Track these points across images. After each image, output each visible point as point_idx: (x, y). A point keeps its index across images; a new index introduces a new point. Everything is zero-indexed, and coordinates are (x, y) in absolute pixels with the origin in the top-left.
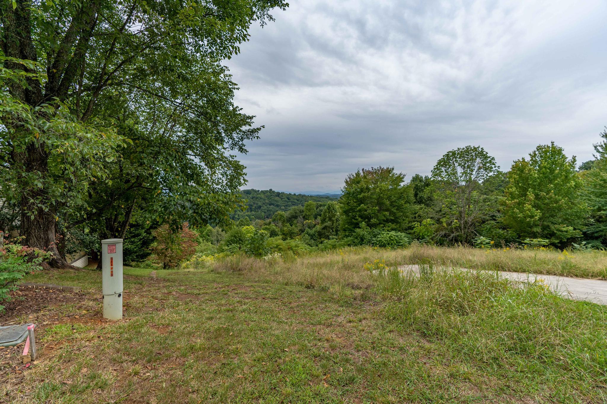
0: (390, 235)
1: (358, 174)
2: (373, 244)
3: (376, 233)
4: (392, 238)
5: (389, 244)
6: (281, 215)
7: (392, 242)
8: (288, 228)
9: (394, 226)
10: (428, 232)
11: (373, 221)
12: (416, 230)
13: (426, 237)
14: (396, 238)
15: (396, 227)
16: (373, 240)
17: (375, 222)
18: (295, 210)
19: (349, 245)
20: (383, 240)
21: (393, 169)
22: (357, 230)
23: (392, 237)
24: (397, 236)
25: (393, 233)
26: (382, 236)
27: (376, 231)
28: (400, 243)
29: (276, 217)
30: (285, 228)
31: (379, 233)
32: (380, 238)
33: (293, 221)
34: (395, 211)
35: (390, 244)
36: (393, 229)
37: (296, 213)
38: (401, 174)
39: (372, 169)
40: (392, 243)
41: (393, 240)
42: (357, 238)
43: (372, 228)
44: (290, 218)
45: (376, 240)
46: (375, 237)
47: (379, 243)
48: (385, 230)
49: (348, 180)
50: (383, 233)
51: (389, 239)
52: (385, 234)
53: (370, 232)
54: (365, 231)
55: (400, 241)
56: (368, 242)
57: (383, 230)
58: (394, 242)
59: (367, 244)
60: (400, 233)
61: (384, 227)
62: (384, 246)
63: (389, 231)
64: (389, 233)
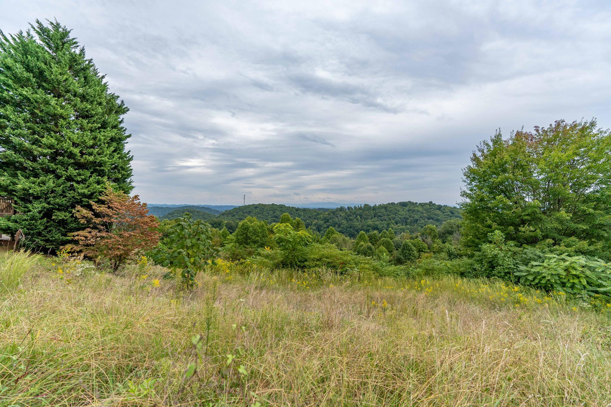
0: (567, 263)
1: (497, 140)
2: (519, 278)
3: (531, 255)
4: (574, 272)
5: (563, 285)
6: (431, 229)
7: (576, 281)
8: (438, 245)
9: (584, 244)
11: (526, 230)
14: (588, 273)
15: (592, 248)
16: (521, 271)
17: (532, 234)
18: (449, 224)
19: (462, 274)
21: (593, 124)
22: (485, 247)
23: (575, 269)
24: (591, 269)
25: (582, 260)
26: (545, 264)
27: (530, 251)
28: (600, 286)
29: (425, 231)
30: (435, 245)
31: (540, 257)
32: (536, 267)
33: (447, 237)
34: (591, 211)
35: (569, 285)
36: (580, 252)
37: (451, 227)
39: (537, 131)
40: (574, 284)
42: (480, 261)
44: (444, 234)
45: (528, 271)
46: (526, 265)
47: (534, 279)
48: (558, 252)
49: (479, 154)
50: (550, 259)
51: (564, 273)
52: (555, 260)
53: (515, 253)
54: (501, 250)
55: (600, 281)
56: (506, 273)
57: (551, 251)
58: (580, 282)
59: (503, 278)
60: (602, 263)
61: (554, 244)
62: (548, 288)
63: (569, 255)
64: (568, 258)
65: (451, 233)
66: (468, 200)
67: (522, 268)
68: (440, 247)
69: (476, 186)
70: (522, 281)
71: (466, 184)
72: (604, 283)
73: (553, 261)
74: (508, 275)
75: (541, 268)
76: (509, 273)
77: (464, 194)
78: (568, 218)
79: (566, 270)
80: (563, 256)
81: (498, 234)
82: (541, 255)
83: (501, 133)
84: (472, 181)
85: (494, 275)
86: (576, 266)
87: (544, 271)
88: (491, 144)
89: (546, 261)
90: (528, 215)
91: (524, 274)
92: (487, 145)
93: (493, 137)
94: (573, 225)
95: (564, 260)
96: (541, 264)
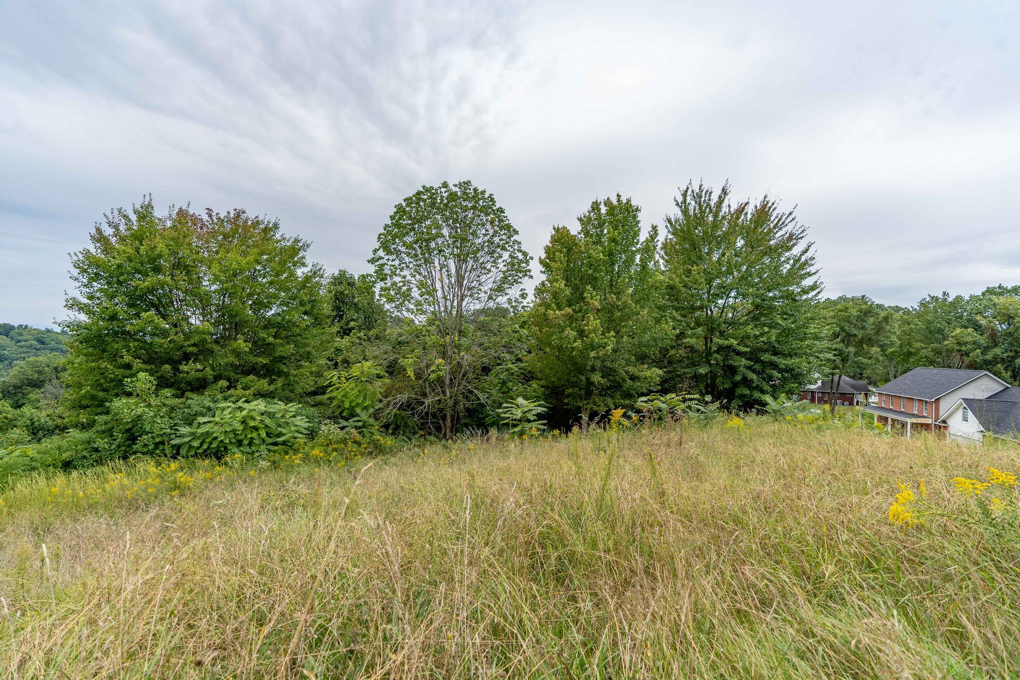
0: (245, 413)
2: (178, 448)
3: (197, 408)
4: (252, 424)
5: (240, 443)
7: (254, 435)
9: (263, 384)
10: (365, 398)
11: (190, 369)
12: (334, 394)
13: (358, 410)
14: (268, 421)
15: (272, 388)
16: (181, 436)
17: (199, 375)
18: (34, 365)
19: (67, 466)
20: (217, 431)
21: (276, 226)
22: (119, 404)
23: (253, 419)
24: (271, 415)
25: (260, 405)
26: (217, 419)
27: (195, 401)
28: (280, 435)
31: (209, 409)
32: (205, 425)
33: (28, 394)
34: (271, 339)
35: (246, 442)
36: (260, 395)
37: (39, 372)
38: (297, 241)
39: (210, 216)
40: (252, 438)
41: (256, 429)
42: (109, 433)
43: (188, 394)
44: (16, 387)
45: (193, 434)
46: (190, 424)
47: (201, 444)
48: (233, 399)
49: (108, 231)
50: (223, 409)
51: (240, 427)
52: (230, 410)
53: (172, 409)
54: (149, 406)
55: (279, 429)
56: (157, 445)
57: (225, 399)
58: (259, 435)
59: (151, 453)
60: (281, 405)
61: (229, 388)
62: (218, 454)
63: (247, 401)
64: (246, 405)
65: (37, 384)
66: (83, 318)
67: (185, 430)
68: (6, 418)
69: (101, 290)
70: (183, 451)
71: (79, 284)
72: (284, 431)
73: (226, 412)
74: (161, 447)
75: (211, 425)
76: (163, 443)
77: (74, 304)
78: (247, 349)
79: (243, 422)
80: (240, 404)
81: (144, 379)
82: (212, 405)
83: (153, 203)
84: (92, 280)
85: (135, 453)
86: (254, 414)
87: (216, 428)
88: (134, 218)
89: (218, 412)
90: (194, 345)
91: (186, 440)
92: (126, 217)
93: (138, 206)
94: (253, 359)
95: (241, 409)
96: (211, 419)
